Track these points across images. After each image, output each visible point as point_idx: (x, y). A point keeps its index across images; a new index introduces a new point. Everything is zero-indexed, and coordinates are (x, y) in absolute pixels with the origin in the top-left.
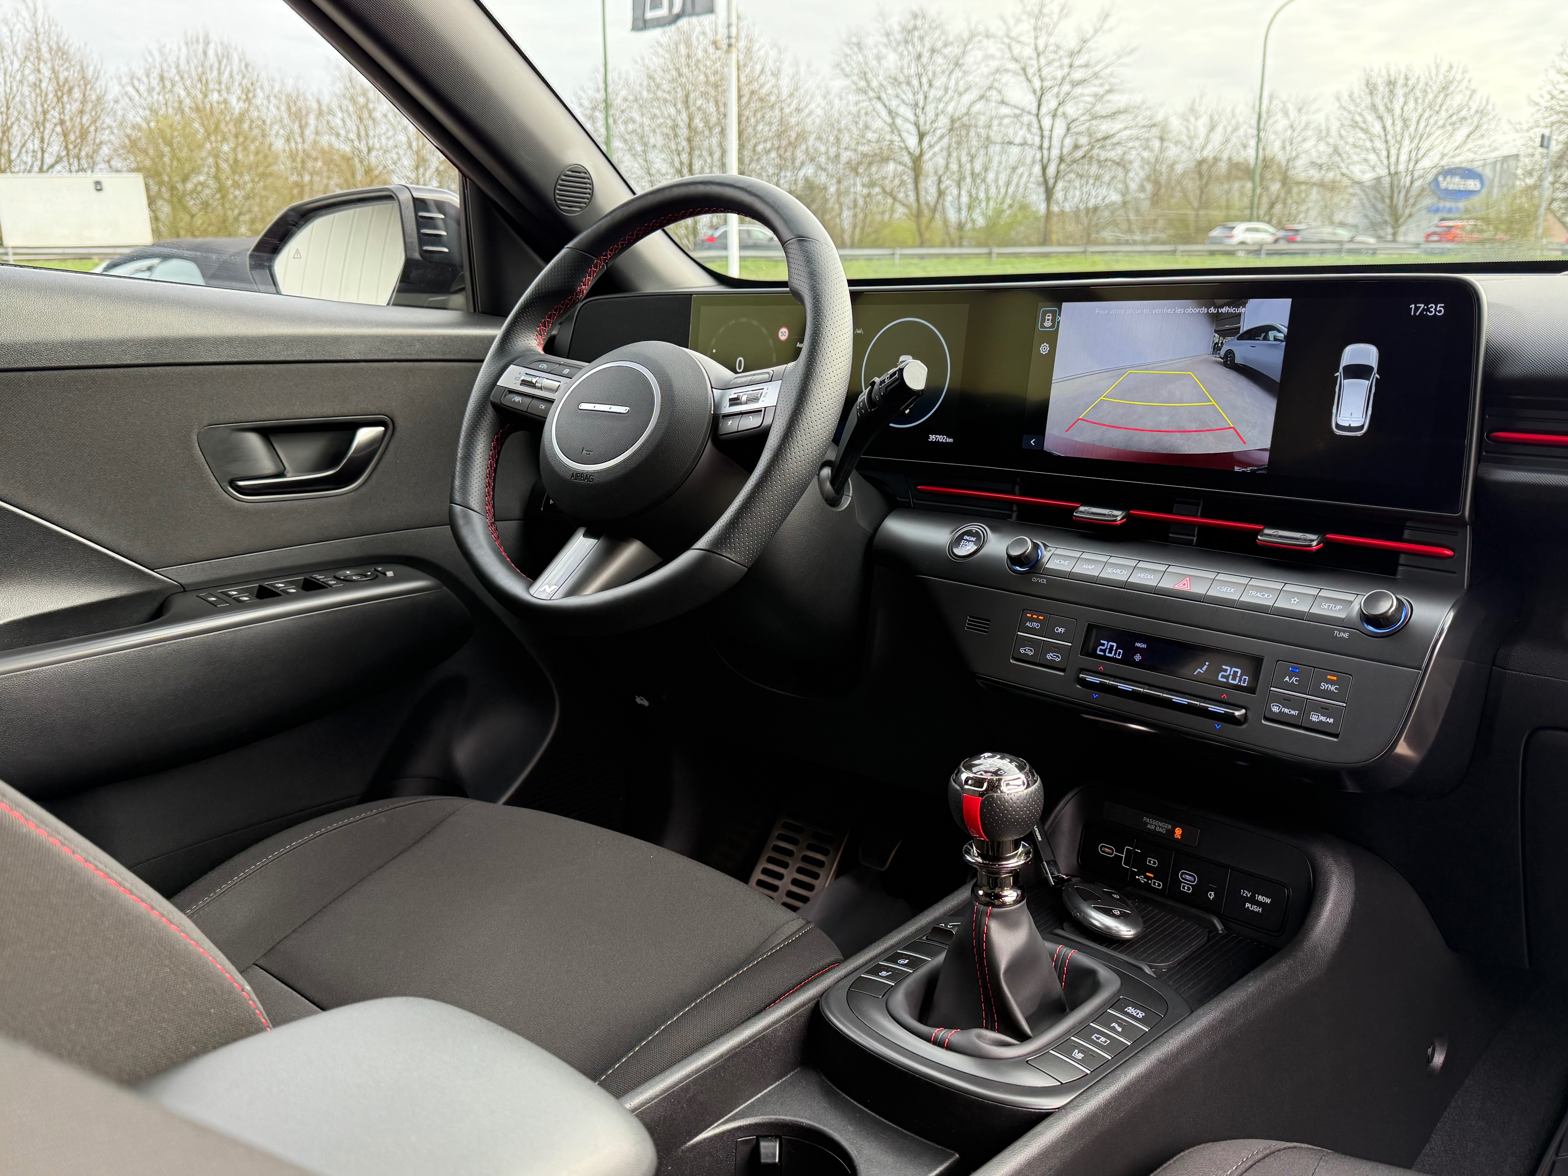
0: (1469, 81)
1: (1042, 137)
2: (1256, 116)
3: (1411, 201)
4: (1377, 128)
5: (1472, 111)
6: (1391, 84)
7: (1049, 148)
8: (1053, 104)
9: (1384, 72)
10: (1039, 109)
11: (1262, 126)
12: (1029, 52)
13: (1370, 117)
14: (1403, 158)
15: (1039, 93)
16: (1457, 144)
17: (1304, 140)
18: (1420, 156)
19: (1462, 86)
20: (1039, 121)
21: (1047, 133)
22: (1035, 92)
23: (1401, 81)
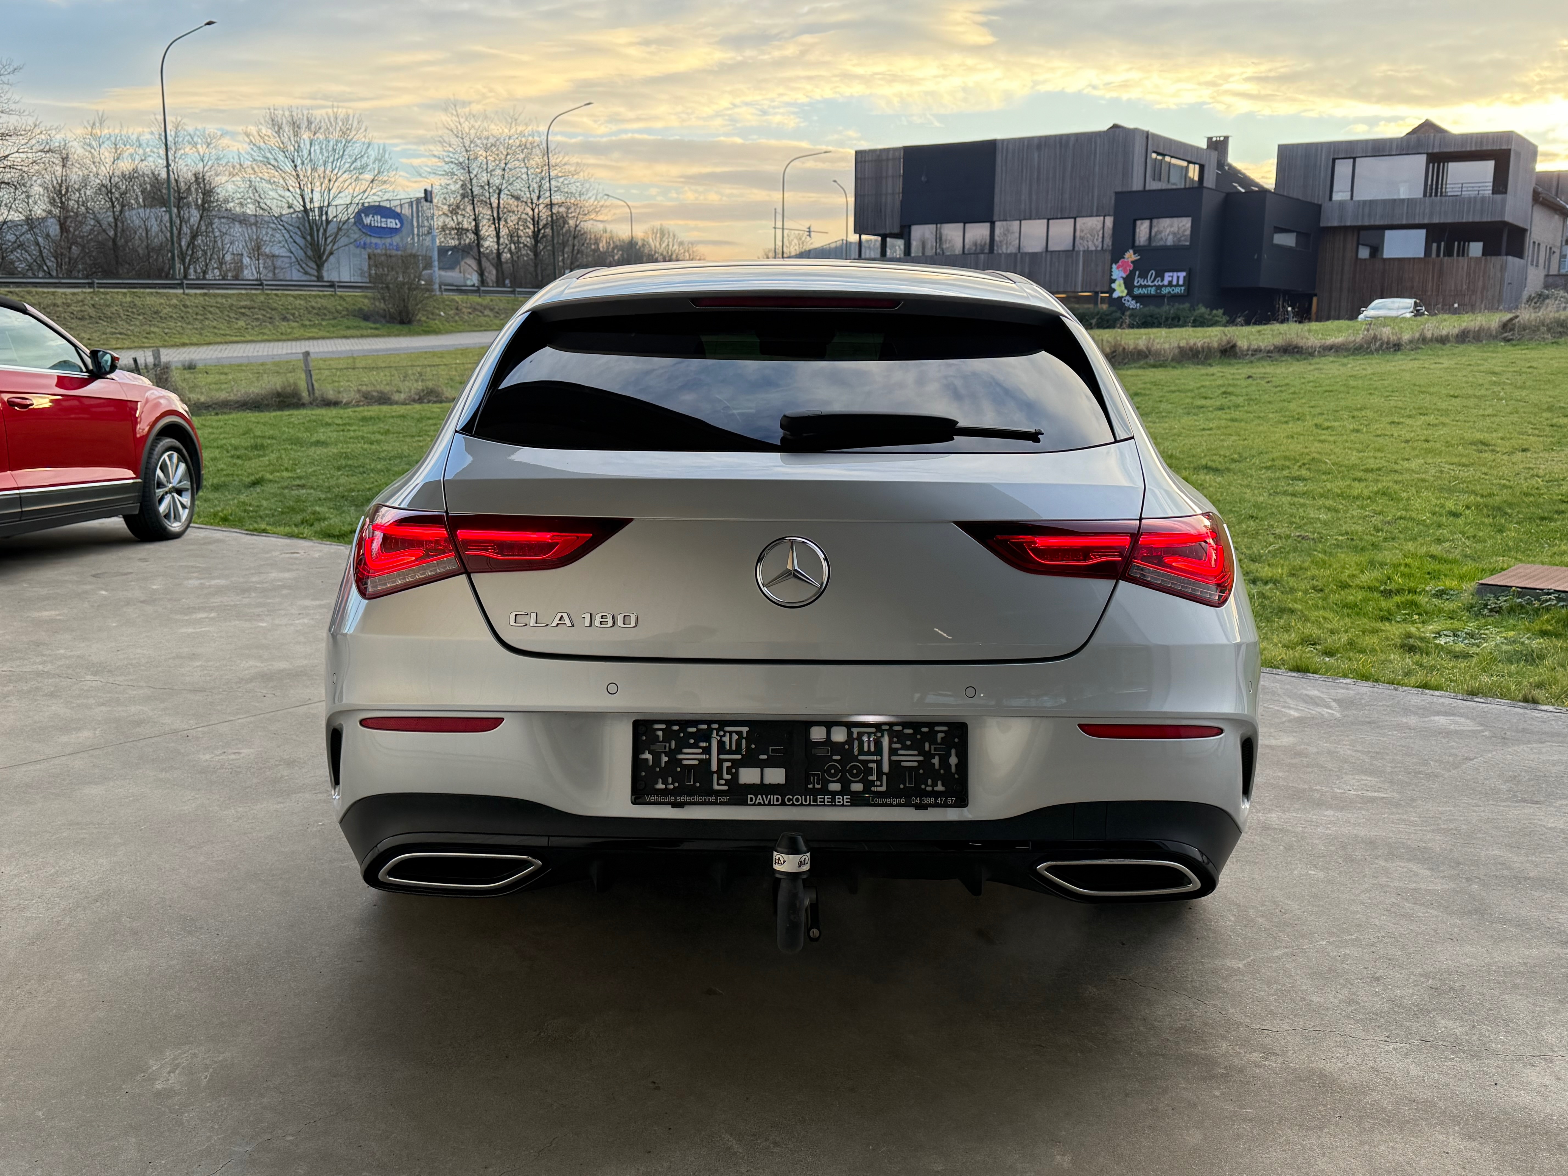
0: (366, 130)
2: (163, 146)
3: (329, 240)
4: (289, 168)
5: (372, 158)
6: (295, 125)
11: (171, 157)
13: (281, 157)
14: (317, 196)
16: (363, 188)
17: (217, 175)
18: (331, 196)
19: (360, 135)
23: (304, 125)
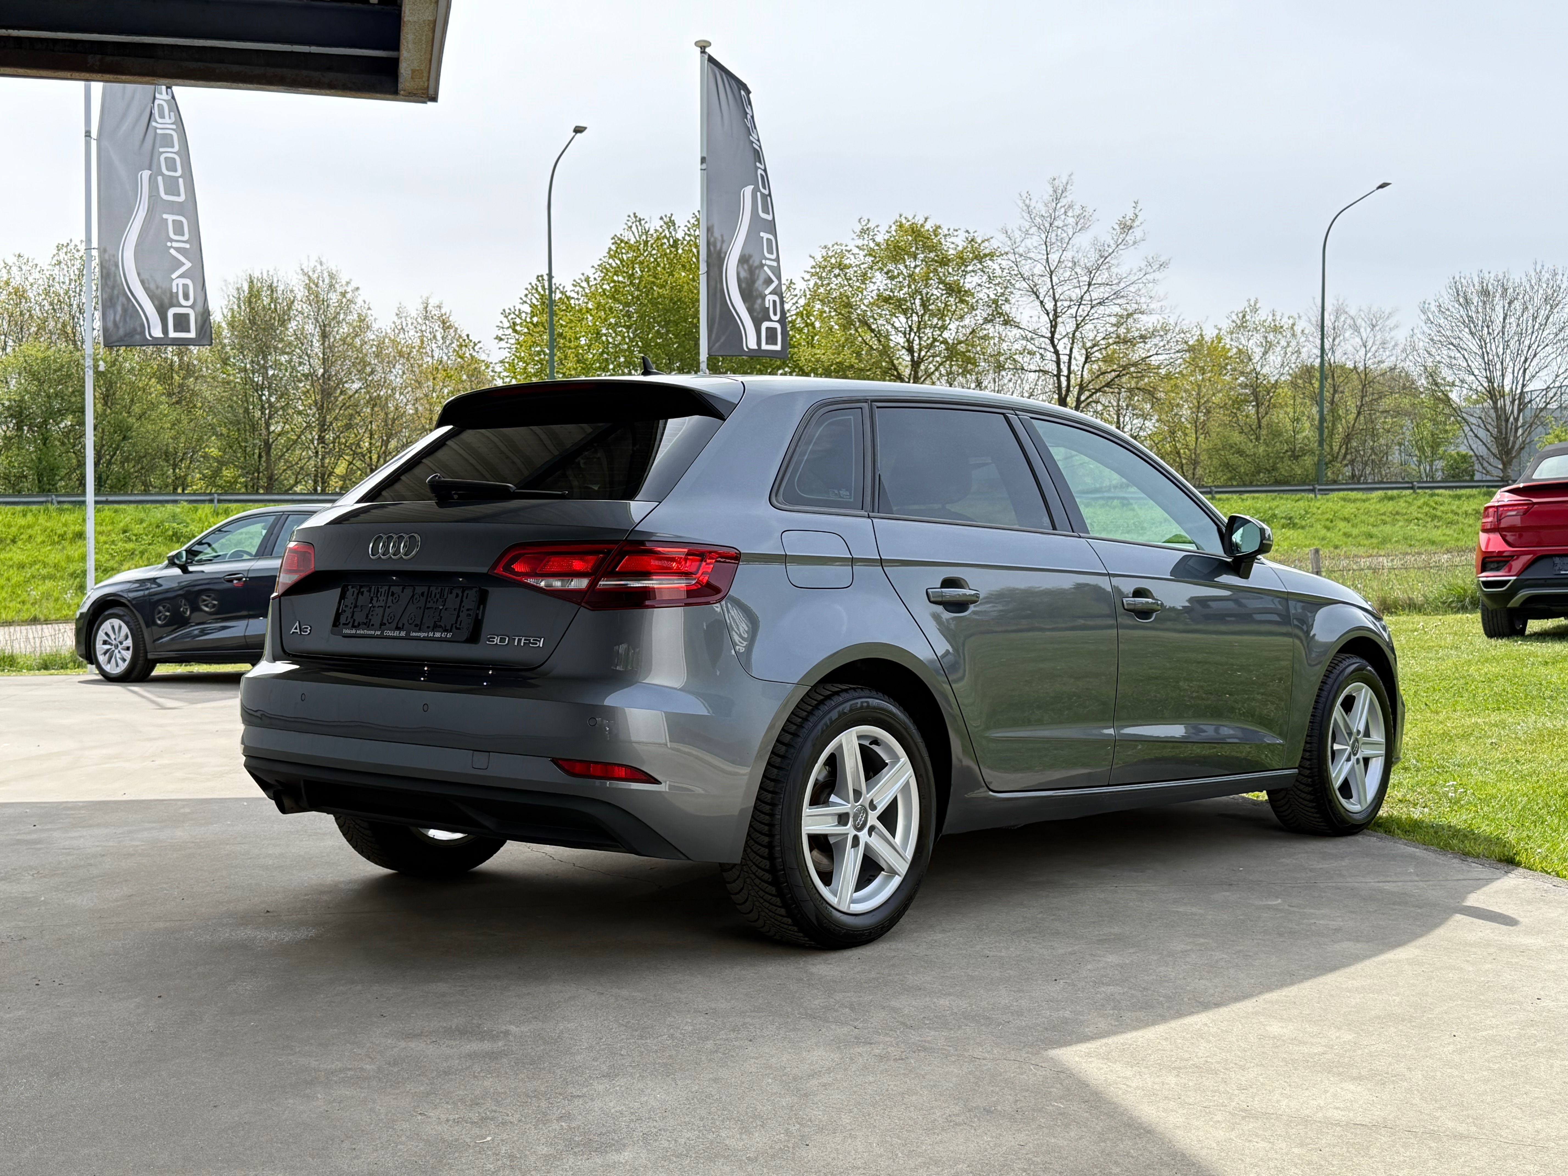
1: (1058, 363)
2: (1319, 333)
3: (1521, 432)
6: (1486, 294)
7: (1068, 377)
8: (1071, 327)
9: (1476, 280)
10: (1053, 333)
12: (1039, 269)
14: (1508, 379)
15: (1051, 316)
18: (1527, 378)
20: (1054, 346)
21: (1064, 358)
22: (1048, 314)
23: (1497, 293)
